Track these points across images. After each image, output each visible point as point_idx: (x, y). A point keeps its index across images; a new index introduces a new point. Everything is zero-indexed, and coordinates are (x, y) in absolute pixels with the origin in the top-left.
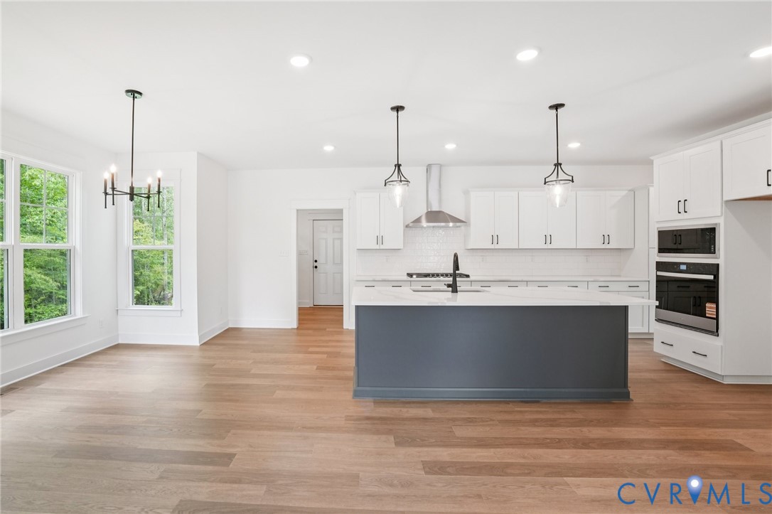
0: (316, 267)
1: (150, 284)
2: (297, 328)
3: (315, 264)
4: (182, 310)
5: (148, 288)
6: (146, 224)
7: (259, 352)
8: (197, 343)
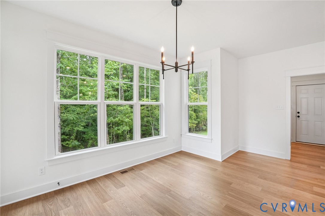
0: (299, 117)
1: (202, 119)
2: (291, 161)
3: (298, 115)
4: (212, 139)
5: (201, 120)
6: (201, 95)
7: (265, 179)
8: (220, 160)
